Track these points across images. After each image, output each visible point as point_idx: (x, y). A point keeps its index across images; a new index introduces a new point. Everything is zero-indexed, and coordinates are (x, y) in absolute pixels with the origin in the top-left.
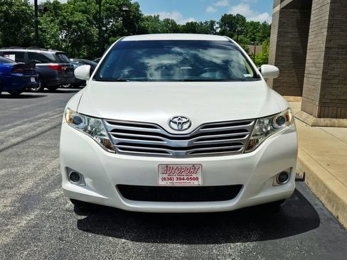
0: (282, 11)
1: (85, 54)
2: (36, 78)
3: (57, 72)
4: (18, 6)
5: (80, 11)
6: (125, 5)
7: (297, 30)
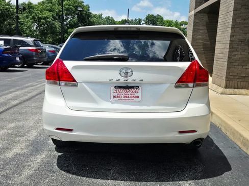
0: (196, 14)
1: (50, 40)
2: (19, 57)
3: (34, 53)
4: (3, 5)
5: (47, 10)
6: (80, 6)
7: (206, 28)
